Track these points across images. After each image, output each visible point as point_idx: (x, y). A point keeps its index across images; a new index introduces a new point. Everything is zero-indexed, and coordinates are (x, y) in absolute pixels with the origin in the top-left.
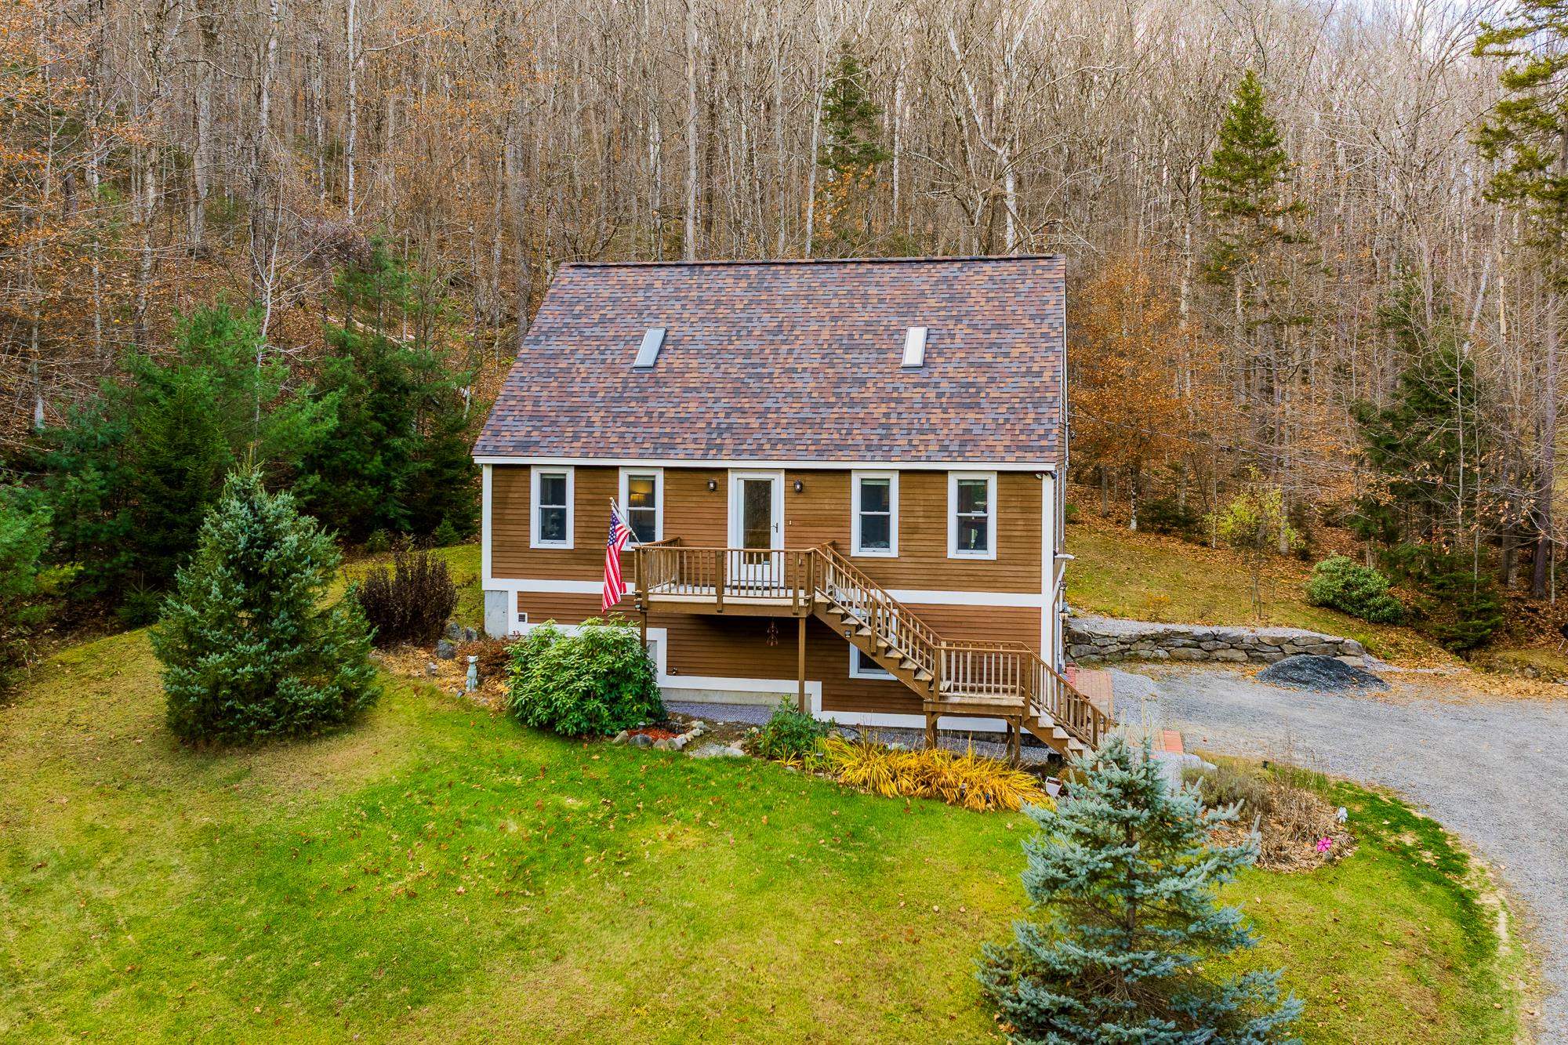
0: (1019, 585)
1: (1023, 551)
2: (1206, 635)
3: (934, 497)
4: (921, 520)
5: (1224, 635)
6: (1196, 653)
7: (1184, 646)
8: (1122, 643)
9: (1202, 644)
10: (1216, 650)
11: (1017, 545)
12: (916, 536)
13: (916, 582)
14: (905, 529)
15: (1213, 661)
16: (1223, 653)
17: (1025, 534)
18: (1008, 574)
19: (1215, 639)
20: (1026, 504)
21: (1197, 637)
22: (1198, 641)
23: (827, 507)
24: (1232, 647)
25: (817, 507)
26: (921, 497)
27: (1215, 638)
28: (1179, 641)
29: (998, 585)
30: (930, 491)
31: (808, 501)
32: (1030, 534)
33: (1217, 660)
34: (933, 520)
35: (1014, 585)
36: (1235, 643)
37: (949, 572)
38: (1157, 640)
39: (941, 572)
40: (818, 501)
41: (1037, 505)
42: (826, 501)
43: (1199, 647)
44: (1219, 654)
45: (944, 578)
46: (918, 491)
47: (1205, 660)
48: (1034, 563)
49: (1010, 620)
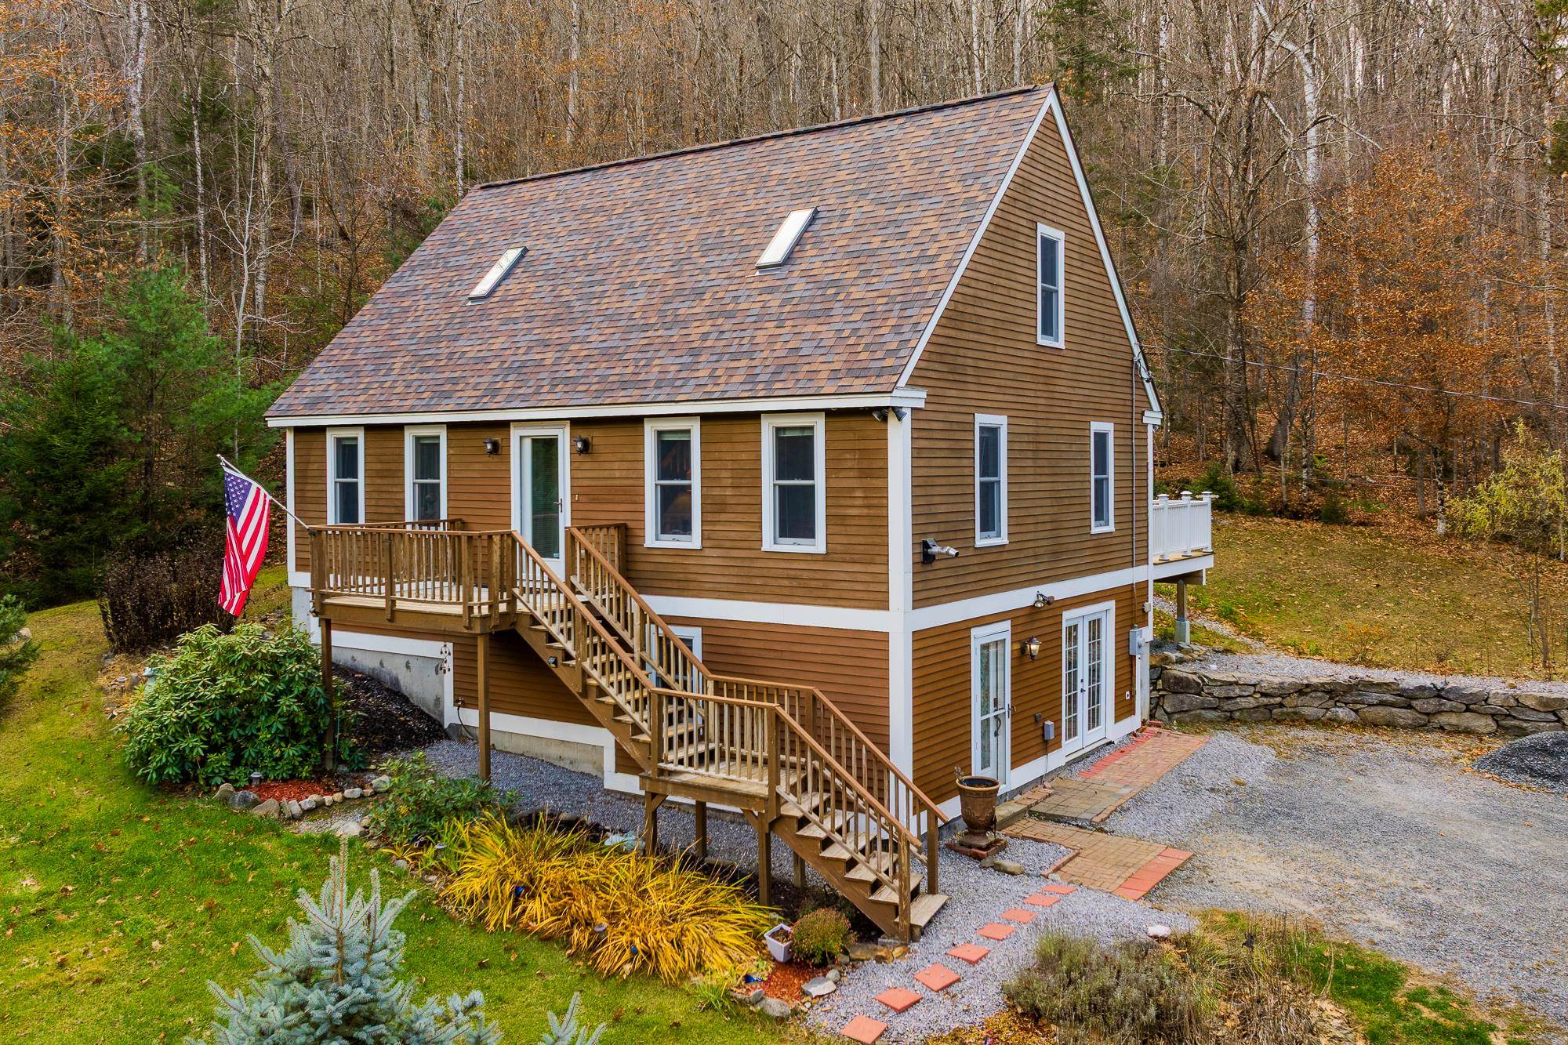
0: (859, 595)
1: (861, 540)
2: (1422, 688)
3: (744, 456)
4: (729, 492)
5: (1455, 690)
6: (1404, 716)
7: (1382, 703)
8: (1264, 695)
9: (1414, 703)
10: (1440, 712)
11: (853, 530)
12: (723, 517)
13: (724, 587)
14: (710, 506)
15: (1432, 730)
16: (1453, 719)
17: (865, 511)
18: (843, 576)
19: (1439, 696)
20: (865, 464)
21: (1405, 690)
22: (1407, 698)
23: (617, 474)
24: (1468, 710)
25: (606, 474)
26: (728, 456)
27: (1439, 693)
28: (1374, 697)
29: (830, 594)
30: (742, 447)
31: (595, 465)
32: (872, 512)
33: (1442, 728)
34: (744, 491)
35: (851, 595)
36: (1473, 704)
37: (765, 572)
38: (1333, 692)
39: (755, 572)
40: (607, 465)
41: (880, 464)
42: (616, 465)
43: (1410, 707)
44: (1444, 719)
45: (758, 581)
46: (725, 447)
47: (1417, 728)
48: (878, 559)
49: (847, 652)
